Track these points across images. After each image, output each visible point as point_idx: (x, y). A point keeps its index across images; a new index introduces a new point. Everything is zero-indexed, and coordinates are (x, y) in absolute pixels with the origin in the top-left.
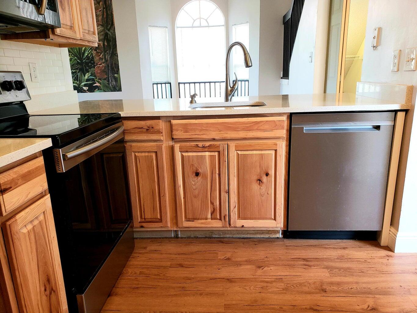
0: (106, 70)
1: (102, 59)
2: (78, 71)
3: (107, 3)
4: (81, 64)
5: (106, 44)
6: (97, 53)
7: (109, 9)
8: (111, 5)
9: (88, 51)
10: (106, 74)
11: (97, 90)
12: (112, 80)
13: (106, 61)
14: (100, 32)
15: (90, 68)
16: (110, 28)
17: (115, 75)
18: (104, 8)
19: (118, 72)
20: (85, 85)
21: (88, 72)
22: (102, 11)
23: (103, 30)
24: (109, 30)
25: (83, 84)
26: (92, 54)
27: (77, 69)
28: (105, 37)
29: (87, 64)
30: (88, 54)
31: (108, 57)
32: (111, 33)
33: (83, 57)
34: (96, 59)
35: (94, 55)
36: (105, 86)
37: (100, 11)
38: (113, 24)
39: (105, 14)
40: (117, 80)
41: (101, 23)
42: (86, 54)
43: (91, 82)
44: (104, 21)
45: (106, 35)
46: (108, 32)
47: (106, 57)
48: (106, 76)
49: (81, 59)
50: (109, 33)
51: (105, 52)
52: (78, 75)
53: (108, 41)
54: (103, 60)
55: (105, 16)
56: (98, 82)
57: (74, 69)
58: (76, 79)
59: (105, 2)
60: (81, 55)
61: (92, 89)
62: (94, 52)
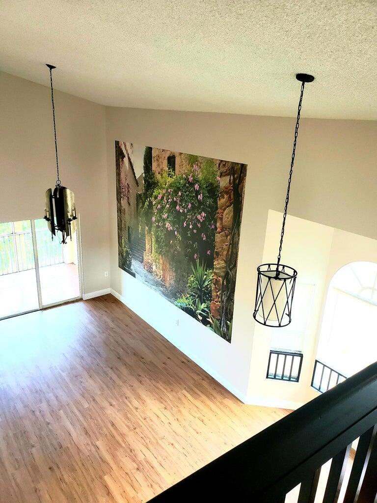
0: (221, 311)
1: (219, 298)
2: (197, 296)
3: (235, 240)
4: (200, 290)
5: (225, 283)
6: (216, 288)
7: (235, 247)
8: (238, 243)
9: (208, 282)
10: (220, 315)
11: (209, 325)
12: (223, 325)
13: (222, 302)
14: (223, 268)
15: (207, 300)
16: (233, 268)
17: (228, 322)
18: (230, 244)
19: (231, 320)
20: (200, 314)
21: (205, 303)
22: (228, 246)
23: (225, 267)
25: (198, 311)
26: (211, 287)
27: (196, 293)
28: (225, 275)
29: (205, 294)
30: (208, 285)
31: (225, 298)
32: (232, 274)
33: (203, 284)
34: (214, 294)
35: (212, 289)
36: (216, 326)
37: (226, 245)
38: (235, 265)
39: (230, 250)
40: (229, 328)
41: (225, 259)
42: (206, 284)
43: (205, 315)
44: (228, 258)
45: (227, 274)
46: (229, 271)
47: (223, 297)
48: (219, 317)
49: (201, 286)
50: (230, 273)
51: (223, 292)
52: (196, 300)
53: (228, 282)
54: (220, 300)
55: (230, 253)
56: (212, 319)
57: (194, 293)
58: (194, 303)
59: (233, 238)
60: (202, 282)
61: (205, 322)
62: (213, 286)
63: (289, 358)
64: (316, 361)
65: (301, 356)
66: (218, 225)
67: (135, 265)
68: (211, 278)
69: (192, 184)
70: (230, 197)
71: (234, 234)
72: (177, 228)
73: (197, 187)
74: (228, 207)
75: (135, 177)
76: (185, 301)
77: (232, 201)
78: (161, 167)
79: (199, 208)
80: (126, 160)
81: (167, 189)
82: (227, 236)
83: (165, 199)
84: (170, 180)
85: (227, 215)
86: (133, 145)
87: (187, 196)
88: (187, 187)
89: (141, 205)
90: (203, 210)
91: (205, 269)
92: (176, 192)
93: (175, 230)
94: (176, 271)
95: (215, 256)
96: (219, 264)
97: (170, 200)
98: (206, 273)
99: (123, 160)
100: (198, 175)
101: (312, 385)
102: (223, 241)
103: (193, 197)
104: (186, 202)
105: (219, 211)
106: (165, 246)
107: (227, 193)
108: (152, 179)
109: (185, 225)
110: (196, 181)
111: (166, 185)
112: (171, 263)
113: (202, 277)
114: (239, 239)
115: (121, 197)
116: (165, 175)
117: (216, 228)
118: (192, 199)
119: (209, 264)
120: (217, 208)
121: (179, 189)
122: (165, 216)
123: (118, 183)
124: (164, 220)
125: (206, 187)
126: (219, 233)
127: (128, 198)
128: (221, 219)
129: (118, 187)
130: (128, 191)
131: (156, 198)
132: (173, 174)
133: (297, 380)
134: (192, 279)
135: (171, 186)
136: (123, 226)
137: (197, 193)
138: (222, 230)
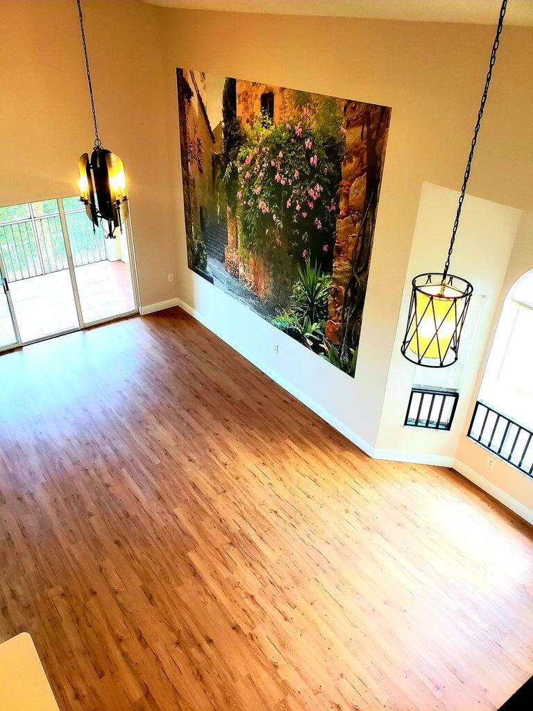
0: (341, 334)
1: (339, 315)
2: (305, 313)
3: (367, 230)
4: (311, 305)
5: (349, 294)
6: (334, 301)
7: (368, 240)
8: (372, 234)
9: (324, 293)
10: (339, 340)
11: (323, 354)
12: (344, 354)
13: (344, 321)
14: (347, 272)
15: (321, 319)
16: (362, 272)
17: (351, 349)
18: (360, 235)
19: (356, 346)
20: (310, 338)
21: (318, 322)
22: (356, 239)
23: (351, 271)
24: (359, 274)
25: (307, 334)
26: (327, 299)
27: (305, 309)
28: (351, 282)
29: (318, 309)
30: (322, 297)
31: (348, 316)
32: (361, 281)
33: (315, 295)
34: (331, 310)
35: (329, 302)
36: (333, 355)
37: (354, 237)
38: (366, 269)
39: (360, 245)
40: (352, 358)
41: (351, 258)
42: (320, 296)
43: (318, 339)
44: (355, 257)
45: (353, 280)
46: (356, 276)
47: (345, 315)
48: (338, 343)
49: (312, 299)
50: (358, 280)
51: (345, 307)
52: (304, 318)
53: (354, 293)
54: (340, 318)
55: (359, 249)
56: (327, 344)
57: (302, 308)
58: (301, 322)
59: (364, 226)
60: (312, 292)
61: (317, 349)
62: (330, 298)
63: (439, 399)
64: (478, 403)
65: (456, 395)
66: (342, 204)
67: (212, 265)
68: (328, 286)
69: (300, 140)
70: (361, 161)
71: (367, 219)
72: (275, 209)
73: (308, 143)
74: (357, 176)
75: (209, 128)
76: (287, 319)
77: (365, 167)
78: (251, 110)
79: (311, 177)
80: (194, 100)
81: (261, 148)
82: (355, 222)
83: (257, 162)
84: (265, 133)
85: (356, 190)
86: (206, 75)
87: (292, 157)
88: (293, 144)
89: (219, 173)
90: (319, 181)
91: (319, 274)
92: (274, 152)
93: (274, 213)
94: (274, 276)
95: (335, 253)
96: (341, 265)
97: (264, 165)
98: (320, 279)
99: (189, 101)
100: (309, 125)
101: (469, 435)
102: (349, 231)
103: (303, 159)
104: (291, 167)
105: (344, 182)
106: (257, 237)
107: (357, 154)
108: (236, 130)
109: (289, 204)
110: (307, 134)
111: (258, 140)
112: (267, 263)
113: (314, 285)
114: (374, 228)
115: (188, 160)
116: (257, 124)
117: (338, 210)
118: (301, 163)
119: (325, 266)
120: (340, 179)
121: (279, 147)
122: (257, 190)
123: (182, 137)
124: (255, 197)
125: (324, 144)
126: (343, 218)
127: (199, 161)
128: (347, 196)
129: (183, 144)
130: (200, 150)
131: (242, 161)
132: (270, 122)
133: (448, 427)
134: (299, 288)
135: (266, 142)
136: (192, 205)
137: (309, 153)
138: (348, 214)
